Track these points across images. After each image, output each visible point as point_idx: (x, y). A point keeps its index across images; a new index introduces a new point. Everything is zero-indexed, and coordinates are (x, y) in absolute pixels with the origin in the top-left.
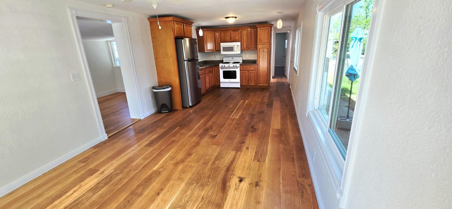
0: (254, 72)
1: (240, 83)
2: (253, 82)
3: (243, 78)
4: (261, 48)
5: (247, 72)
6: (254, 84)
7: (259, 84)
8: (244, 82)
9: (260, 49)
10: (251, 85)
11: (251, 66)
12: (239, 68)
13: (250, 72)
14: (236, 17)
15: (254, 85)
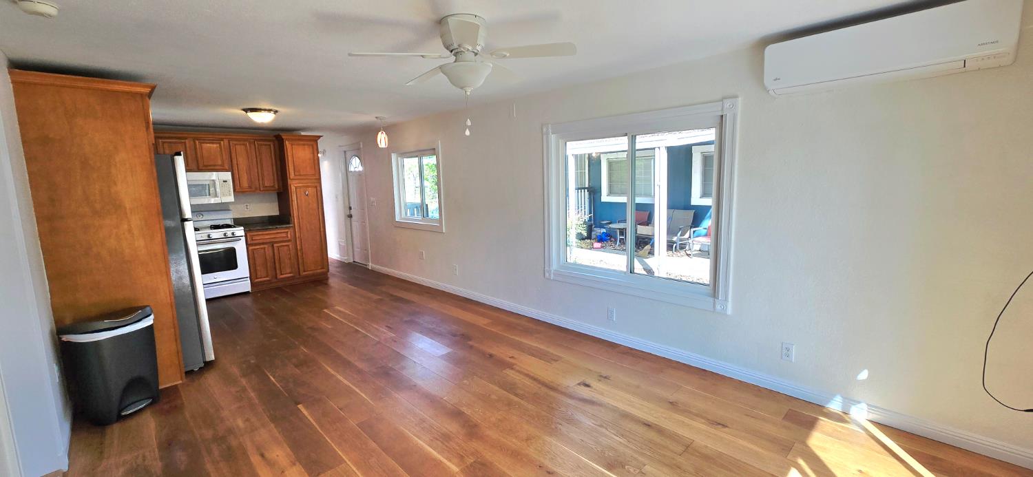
0: (288, 246)
1: (249, 279)
2: (288, 271)
3: (257, 263)
4: (300, 187)
5: (266, 246)
6: (292, 275)
7: (304, 271)
8: (261, 271)
9: (298, 190)
10: (282, 278)
11: (279, 231)
12: (243, 239)
13: (275, 245)
14: (276, 112)
15: (292, 277)
